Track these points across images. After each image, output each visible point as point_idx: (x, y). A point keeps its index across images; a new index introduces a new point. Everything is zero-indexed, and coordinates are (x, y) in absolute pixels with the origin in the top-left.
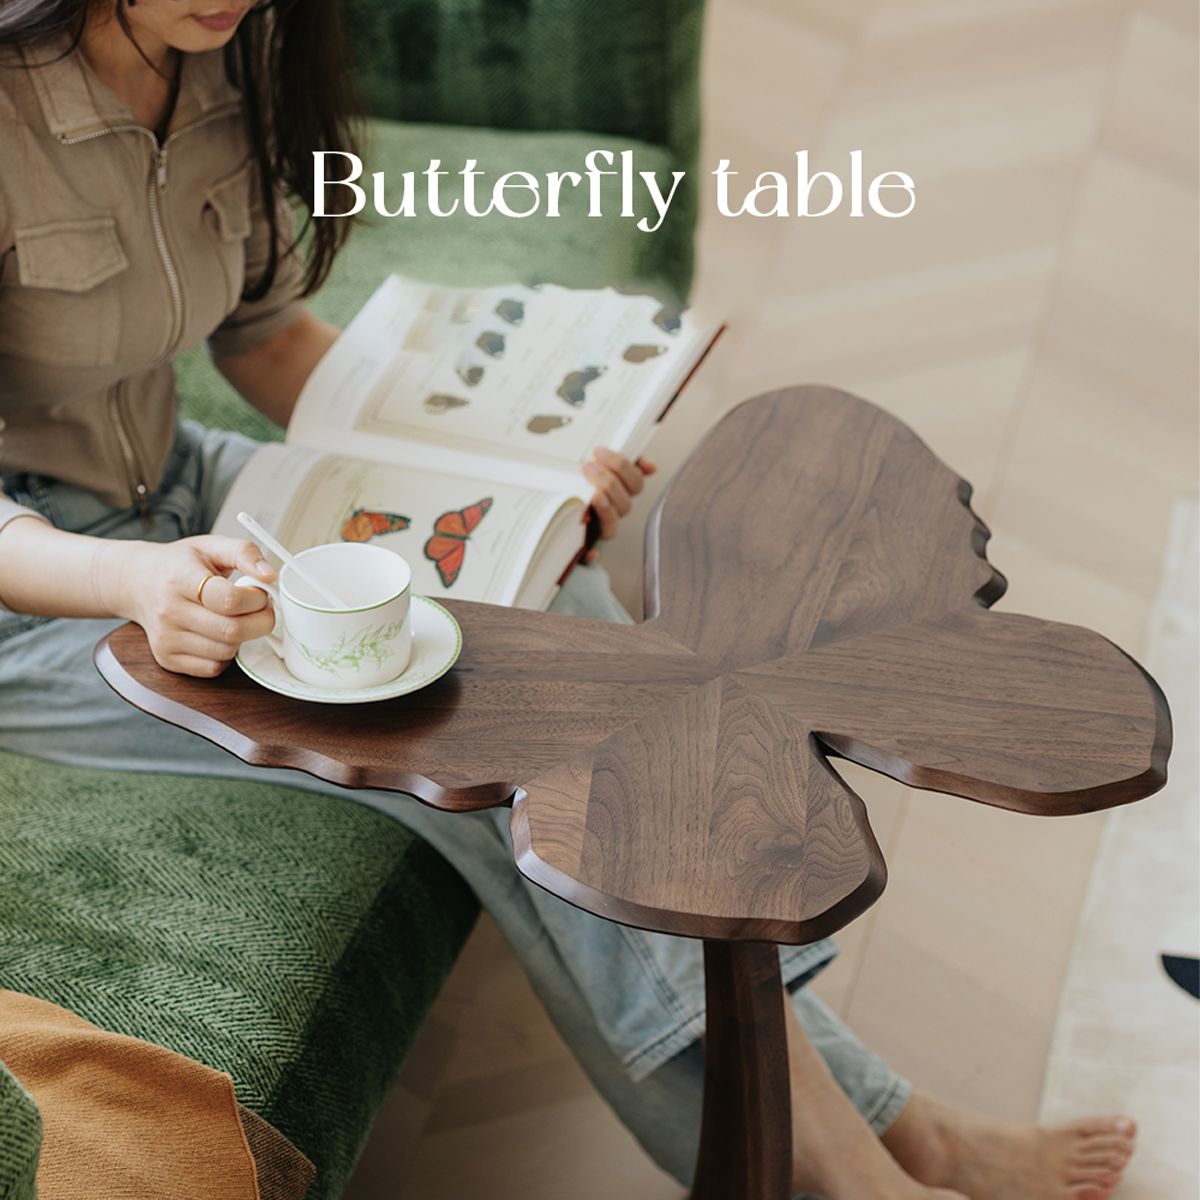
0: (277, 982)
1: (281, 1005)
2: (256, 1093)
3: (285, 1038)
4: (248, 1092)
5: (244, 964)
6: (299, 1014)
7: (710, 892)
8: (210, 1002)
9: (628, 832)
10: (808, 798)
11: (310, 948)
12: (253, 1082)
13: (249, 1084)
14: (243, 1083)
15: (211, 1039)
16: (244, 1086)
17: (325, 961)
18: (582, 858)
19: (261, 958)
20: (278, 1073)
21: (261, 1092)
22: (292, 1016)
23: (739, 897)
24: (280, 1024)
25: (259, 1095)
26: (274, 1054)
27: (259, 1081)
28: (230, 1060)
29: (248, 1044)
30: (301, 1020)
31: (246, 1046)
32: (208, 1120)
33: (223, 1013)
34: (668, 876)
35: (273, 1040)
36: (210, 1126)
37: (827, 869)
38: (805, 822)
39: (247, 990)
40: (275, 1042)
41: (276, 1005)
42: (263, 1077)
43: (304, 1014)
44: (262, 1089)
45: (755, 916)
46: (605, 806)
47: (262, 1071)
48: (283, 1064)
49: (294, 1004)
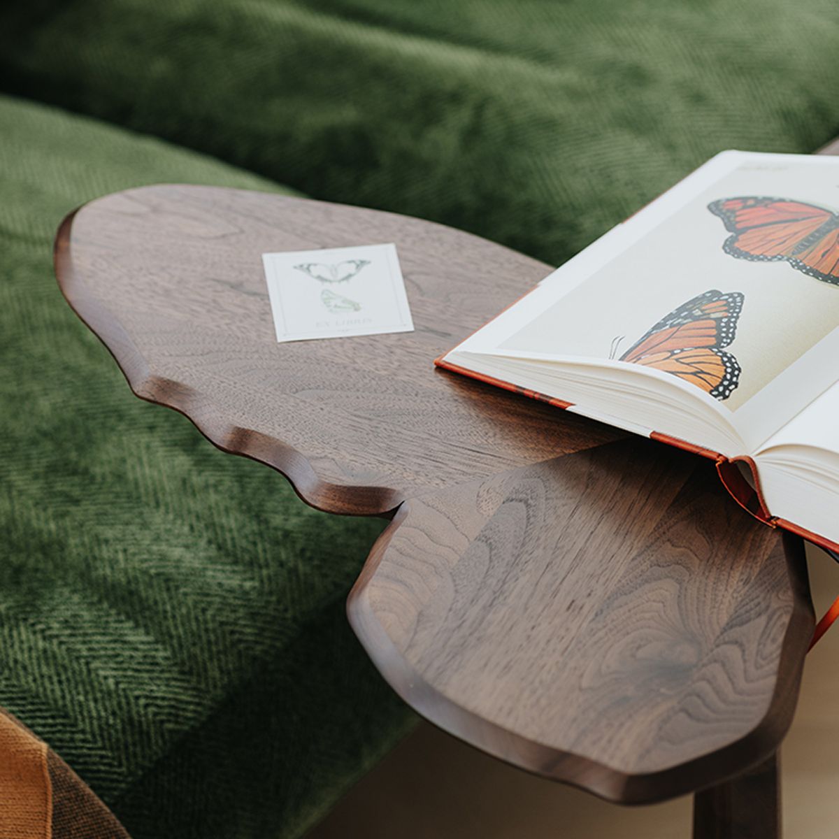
0: (207, 630)
1: (200, 659)
2: (116, 763)
3: (189, 699)
4: (106, 761)
5: (175, 602)
6: (222, 671)
7: (543, 702)
8: (109, 642)
9: (495, 593)
10: (742, 601)
11: (271, 593)
12: (118, 749)
13: (112, 749)
14: (103, 748)
15: (88, 688)
16: (103, 753)
17: (286, 610)
18: (420, 614)
19: (199, 598)
20: (160, 742)
21: (124, 762)
22: (210, 673)
23: (575, 720)
24: (188, 681)
25: (120, 765)
26: (164, 717)
27: (126, 747)
28: (99, 718)
29: (132, 700)
30: (222, 679)
31: (128, 703)
32: (11, 793)
33: (120, 659)
34: (505, 667)
35: (170, 699)
36: (10, 802)
37: (708, 706)
38: (718, 633)
39: (162, 634)
40: (173, 703)
41: (192, 657)
42: (134, 744)
43: (229, 673)
44: (127, 759)
45: (578, 751)
46: (491, 550)
47: (137, 737)
48: (171, 731)
49: (219, 660)
